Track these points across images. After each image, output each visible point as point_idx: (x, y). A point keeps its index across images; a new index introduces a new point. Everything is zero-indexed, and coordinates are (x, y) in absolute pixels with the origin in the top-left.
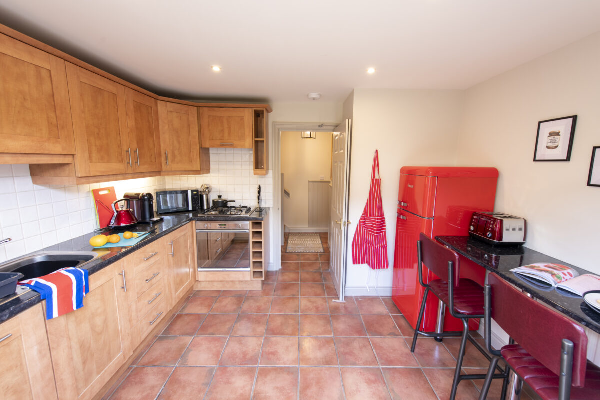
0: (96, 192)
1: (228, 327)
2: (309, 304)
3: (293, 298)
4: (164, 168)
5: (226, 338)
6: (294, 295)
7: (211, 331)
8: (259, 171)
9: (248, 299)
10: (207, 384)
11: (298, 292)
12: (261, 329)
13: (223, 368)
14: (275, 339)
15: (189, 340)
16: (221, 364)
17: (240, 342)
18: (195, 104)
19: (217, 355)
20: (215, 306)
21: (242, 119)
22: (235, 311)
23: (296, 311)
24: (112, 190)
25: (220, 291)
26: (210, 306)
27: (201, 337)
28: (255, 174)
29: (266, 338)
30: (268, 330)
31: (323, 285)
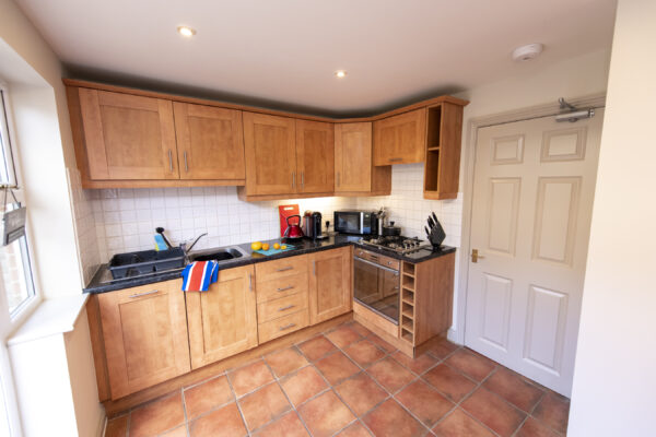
0: (281, 208)
1: (340, 376)
2: (460, 427)
3: (446, 399)
4: (337, 189)
5: (327, 386)
6: (450, 397)
7: (325, 368)
8: (431, 194)
9: (388, 359)
10: (273, 417)
11: (462, 396)
12: (364, 406)
13: (296, 415)
14: (365, 433)
15: (305, 363)
16: (299, 409)
17: (332, 403)
18: (369, 119)
19: (306, 397)
20: (353, 346)
21: (414, 124)
22: (363, 364)
23: (429, 422)
24: (296, 207)
25: (370, 332)
26: (349, 343)
27: (314, 369)
28: (426, 198)
29: (358, 423)
30: (369, 414)
31: (524, 417)
